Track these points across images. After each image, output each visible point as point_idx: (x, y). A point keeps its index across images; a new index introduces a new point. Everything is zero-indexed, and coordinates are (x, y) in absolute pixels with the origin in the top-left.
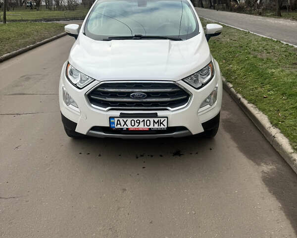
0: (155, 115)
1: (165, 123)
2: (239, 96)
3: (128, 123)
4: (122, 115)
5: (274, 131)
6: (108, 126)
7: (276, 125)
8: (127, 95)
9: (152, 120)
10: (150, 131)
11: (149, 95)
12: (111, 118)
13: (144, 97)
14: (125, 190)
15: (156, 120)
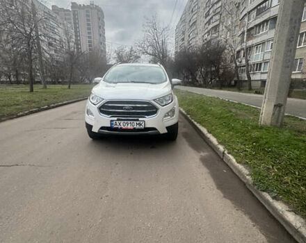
0: (138, 120)
1: (143, 124)
2: (193, 120)
3: (121, 124)
4: (118, 120)
5: (209, 136)
6: (109, 126)
7: (210, 133)
8: (121, 108)
9: (135, 122)
10: (134, 130)
11: (134, 108)
12: (112, 121)
13: (131, 109)
14: (117, 164)
15: (138, 122)
